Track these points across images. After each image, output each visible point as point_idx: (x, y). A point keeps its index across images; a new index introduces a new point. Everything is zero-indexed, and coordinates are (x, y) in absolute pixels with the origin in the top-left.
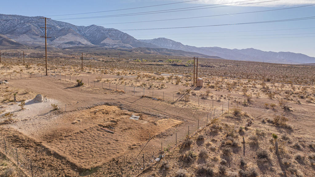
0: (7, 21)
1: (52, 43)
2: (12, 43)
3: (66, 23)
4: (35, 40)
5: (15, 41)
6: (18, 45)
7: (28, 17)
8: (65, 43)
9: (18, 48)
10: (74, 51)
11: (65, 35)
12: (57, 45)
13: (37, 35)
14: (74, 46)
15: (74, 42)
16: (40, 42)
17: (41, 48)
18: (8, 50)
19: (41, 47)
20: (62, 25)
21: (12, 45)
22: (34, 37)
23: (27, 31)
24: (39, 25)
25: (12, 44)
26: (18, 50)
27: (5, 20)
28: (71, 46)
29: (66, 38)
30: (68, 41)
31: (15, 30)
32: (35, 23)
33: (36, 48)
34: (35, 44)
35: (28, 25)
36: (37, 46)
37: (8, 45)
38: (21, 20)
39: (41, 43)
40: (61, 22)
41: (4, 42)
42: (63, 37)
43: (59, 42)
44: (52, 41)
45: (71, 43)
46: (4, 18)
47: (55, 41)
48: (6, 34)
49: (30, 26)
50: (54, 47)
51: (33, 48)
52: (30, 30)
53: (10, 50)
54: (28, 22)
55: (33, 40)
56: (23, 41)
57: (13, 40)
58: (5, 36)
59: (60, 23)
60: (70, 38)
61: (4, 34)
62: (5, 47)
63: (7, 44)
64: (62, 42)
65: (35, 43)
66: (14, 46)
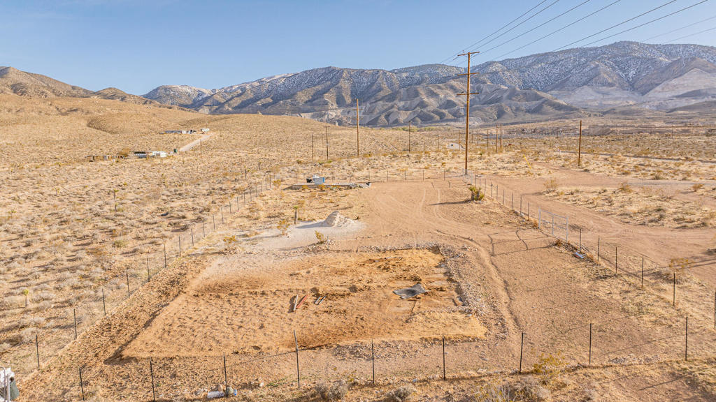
0: (554, 63)
1: (644, 98)
2: (559, 107)
3: (686, 46)
4: (606, 97)
5: (564, 103)
6: (569, 110)
7: (596, 49)
8: (678, 97)
9: (568, 116)
10: (700, 114)
11: (680, 75)
12: (656, 103)
13: (611, 85)
14: (704, 100)
15: (704, 91)
16: (616, 99)
17: (615, 113)
18: (548, 123)
19: (617, 111)
20: (674, 51)
21: (559, 112)
22: (605, 89)
23: (591, 79)
24: (616, 62)
25: (560, 110)
26: (567, 121)
27: (551, 64)
28: (693, 102)
29: (682, 83)
30: (685, 92)
31: (568, 79)
32: (609, 60)
33: (605, 113)
34: (605, 105)
35: (593, 66)
36: (608, 108)
37: (552, 113)
38: (580, 58)
39: (618, 102)
40: (671, 45)
41: (547, 108)
42: (674, 82)
43: (661, 95)
44: (643, 94)
45: (695, 94)
46: (552, 59)
47: (651, 94)
48: (550, 90)
49: (597, 66)
50: (647, 107)
51: (598, 114)
52: (597, 74)
53: (551, 122)
54: (594, 58)
55: (602, 97)
56: (580, 100)
57: (561, 102)
58: (547, 96)
59: (667, 50)
60: (694, 81)
61: (546, 92)
62: (545, 117)
63: (550, 109)
64: (668, 95)
65: (604, 103)
66: (562, 112)
